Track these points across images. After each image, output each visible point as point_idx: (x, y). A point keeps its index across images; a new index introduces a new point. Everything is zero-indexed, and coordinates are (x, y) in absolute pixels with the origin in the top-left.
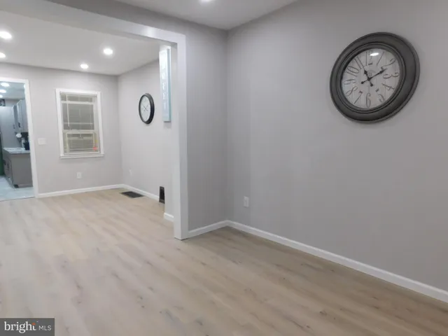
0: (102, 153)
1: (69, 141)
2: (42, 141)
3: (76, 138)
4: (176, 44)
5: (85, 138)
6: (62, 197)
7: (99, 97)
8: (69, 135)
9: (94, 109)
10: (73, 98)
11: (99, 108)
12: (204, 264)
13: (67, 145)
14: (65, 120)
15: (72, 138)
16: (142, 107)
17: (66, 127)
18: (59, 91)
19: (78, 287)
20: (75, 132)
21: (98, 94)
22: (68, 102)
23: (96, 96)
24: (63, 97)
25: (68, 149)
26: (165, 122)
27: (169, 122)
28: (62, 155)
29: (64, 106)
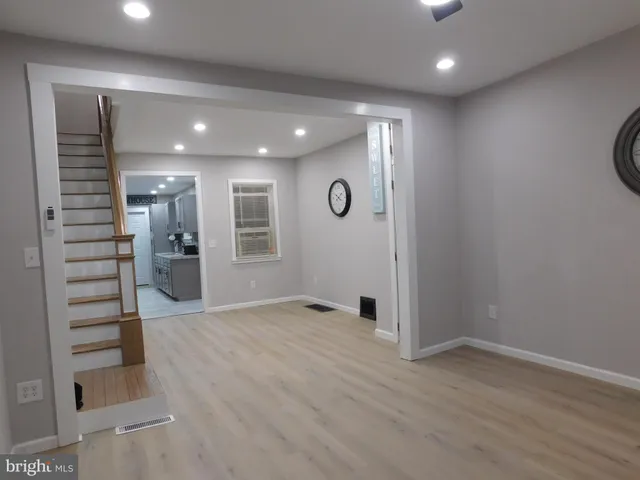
0: (279, 256)
1: (242, 242)
2: (213, 244)
3: (250, 238)
4: (400, 120)
5: (260, 238)
6: (235, 312)
7: (275, 187)
8: (242, 235)
9: (269, 200)
10: (247, 189)
11: (275, 200)
12: (455, 388)
13: (240, 246)
14: (237, 216)
15: (245, 238)
16: (333, 196)
17: (238, 225)
18: (232, 181)
19: (314, 408)
20: (248, 230)
21: (275, 182)
22: (241, 194)
23: (271, 186)
24: (236, 190)
25: (240, 253)
26: (377, 213)
27: (384, 213)
28: (234, 258)
29: (236, 200)
